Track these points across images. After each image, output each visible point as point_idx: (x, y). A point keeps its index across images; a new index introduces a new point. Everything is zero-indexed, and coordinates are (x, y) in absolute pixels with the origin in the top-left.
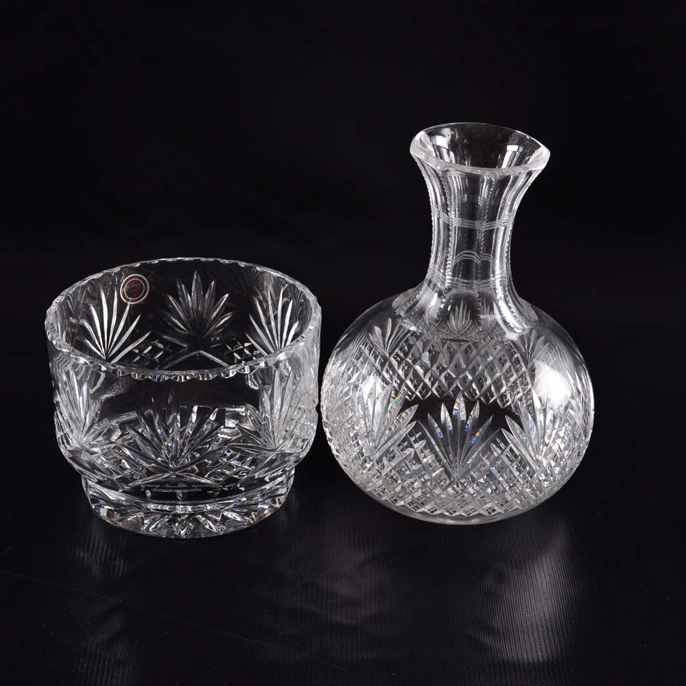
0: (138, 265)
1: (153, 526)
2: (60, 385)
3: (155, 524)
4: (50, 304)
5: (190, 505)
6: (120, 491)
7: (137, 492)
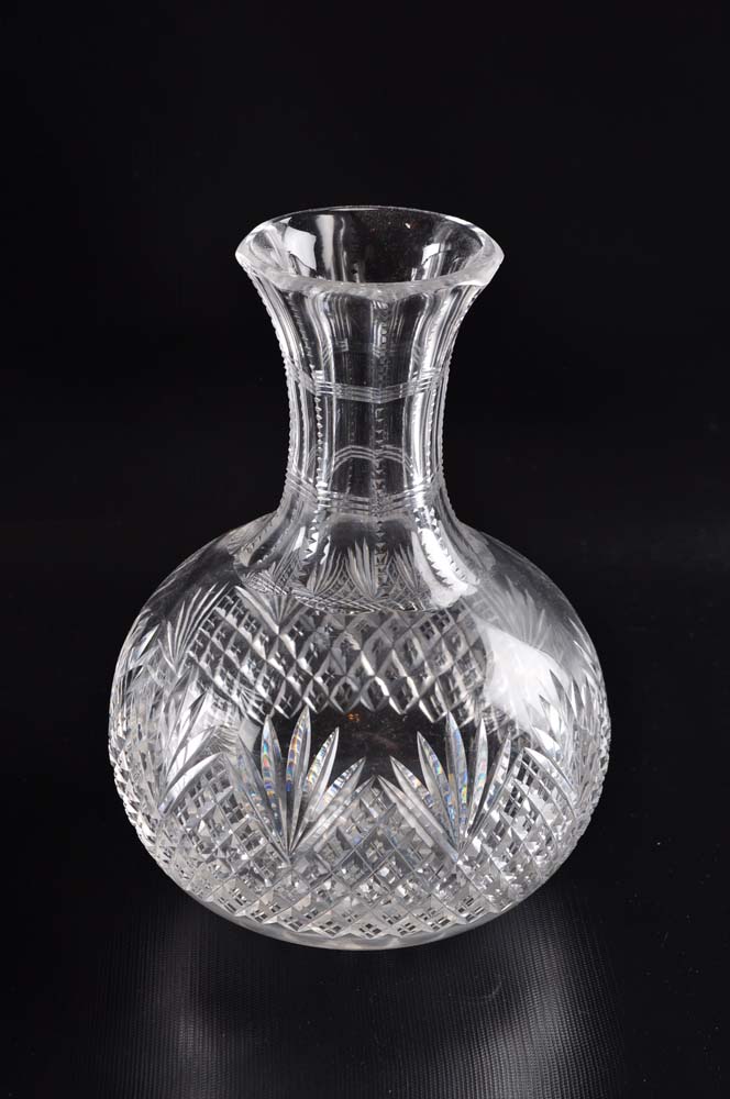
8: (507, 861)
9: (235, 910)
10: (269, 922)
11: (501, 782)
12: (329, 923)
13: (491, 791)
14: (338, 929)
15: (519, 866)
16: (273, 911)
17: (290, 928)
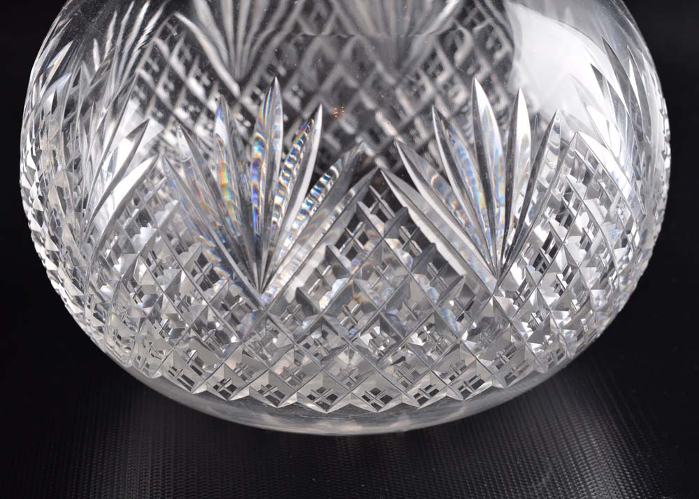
8: (561, 293)
9: (192, 383)
10: (239, 396)
11: (547, 185)
12: (321, 391)
13: (534, 198)
14: (333, 398)
15: (575, 302)
16: (244, 378)
17: (267, 402)
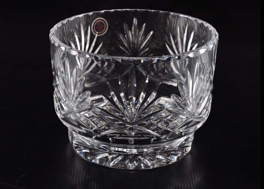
0: (103, 11)
1: (113, 162)
2: (59, 73)
3: (114, 161)
4: (53, 27)
5: (135, 148)
6: (94, 137)
7: (104, 139)
